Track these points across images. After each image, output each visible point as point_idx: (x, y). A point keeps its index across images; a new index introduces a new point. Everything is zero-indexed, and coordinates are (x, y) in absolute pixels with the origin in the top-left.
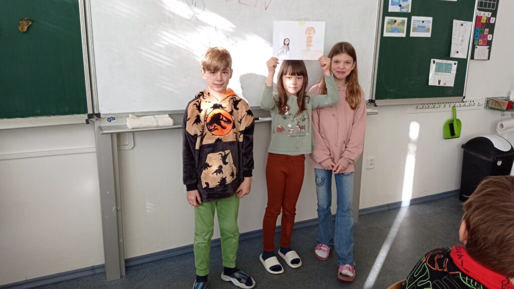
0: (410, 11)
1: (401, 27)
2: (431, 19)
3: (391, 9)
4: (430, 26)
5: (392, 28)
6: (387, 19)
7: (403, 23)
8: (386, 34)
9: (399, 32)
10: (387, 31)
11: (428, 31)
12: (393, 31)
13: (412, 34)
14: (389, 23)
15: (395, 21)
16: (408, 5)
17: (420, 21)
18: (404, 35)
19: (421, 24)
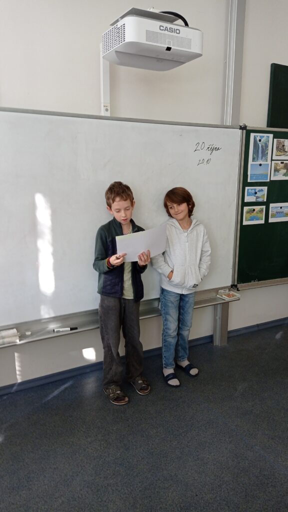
0: (265, 200)
1: (259, 215)
3: (247, 199)
5: (251, 217)
6: (246, 209)
7: (261, 211)
8: (245, 223)
9: (258, 219)
10: (246, 220)
12: (252, 219)
13: (271, 220)
14: (248, 212)
15: (254, 210)
16: (264, 195)
17: (278, 207)
18: (263, 222)
19: (279, 210)
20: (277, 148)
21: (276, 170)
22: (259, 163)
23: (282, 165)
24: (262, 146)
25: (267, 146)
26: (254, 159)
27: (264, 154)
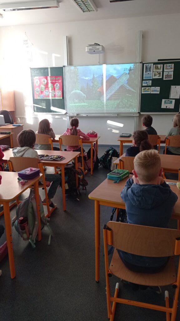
0: (151, 85)
1: (148, 90)
2: (159, 88)
3: (143, 85)
4: (159, 90)
6: (143, 88)
7: (149, 89)
8: (142, 93)
9: (147, 92)
10: (143, 92)
11: (158, 91)
12: (145, 92)
14: (143, 89)
15: (146, 88)
16: (150, 83)
17: (154, 88)
20: (155, 68)
21: (155, 75)
22: (148, 73)
23: (158, 73)
24: (149, 68)
25: (151, 67)
26: (146, 72)
27: (150, 70)
